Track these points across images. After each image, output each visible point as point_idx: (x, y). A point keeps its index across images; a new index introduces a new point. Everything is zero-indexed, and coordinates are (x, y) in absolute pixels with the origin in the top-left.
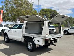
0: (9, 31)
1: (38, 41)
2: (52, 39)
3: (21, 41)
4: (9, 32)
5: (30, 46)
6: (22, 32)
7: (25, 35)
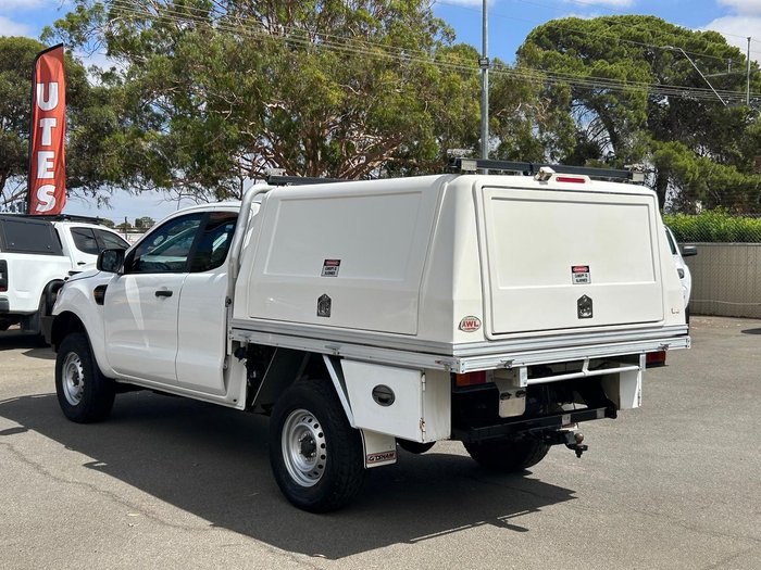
0: (100, 294)
1: (383, 396)
2: (535, 371)
3: (223, 399)
4: (100, 300)
5: (308, 449)
6: (229, 302)
7: (257, 339)
